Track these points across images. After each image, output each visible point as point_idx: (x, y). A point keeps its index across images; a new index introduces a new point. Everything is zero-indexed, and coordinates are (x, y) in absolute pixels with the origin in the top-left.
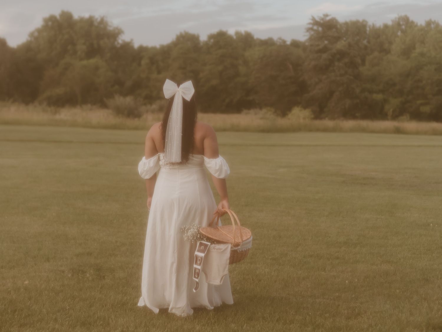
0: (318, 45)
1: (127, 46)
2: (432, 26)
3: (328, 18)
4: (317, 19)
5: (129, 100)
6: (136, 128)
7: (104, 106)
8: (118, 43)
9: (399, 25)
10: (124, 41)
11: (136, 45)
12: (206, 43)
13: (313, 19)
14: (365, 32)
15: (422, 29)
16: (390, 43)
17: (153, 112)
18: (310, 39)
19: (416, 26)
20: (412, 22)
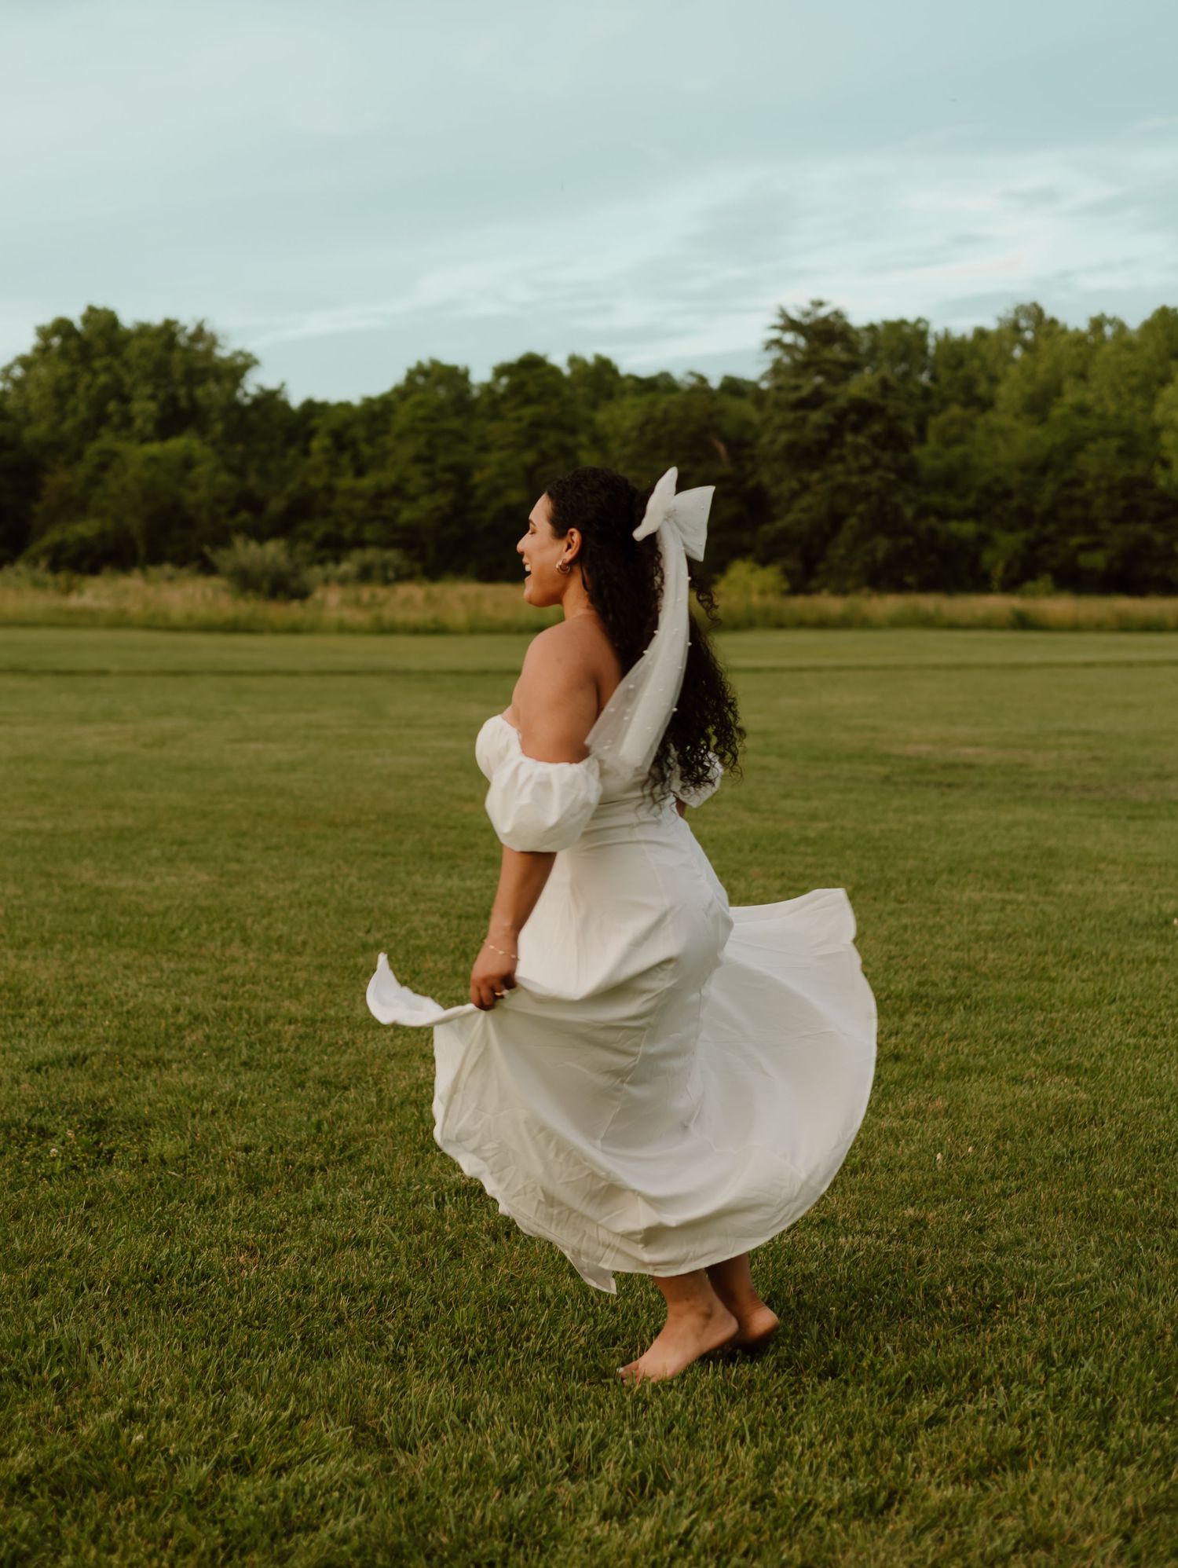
0: (797, 388)
1: (270, 400)
2: (1108, 331)
3: (823, 312)
4: (795, 315)
5: (273, 551)
6: (295, 630)
7: (208, 568)
8: (246, 395)
9: (1016, 328)
10: (261, 389)
11: (296, 400)
12: (488, 389)
13: (784, 314)
14: (924, 350)
15: (1079, 339)
16: (994, 380)
17: (343, 581)
18: (777, 370)
19: (1064, 331)
20: (1053, 322)
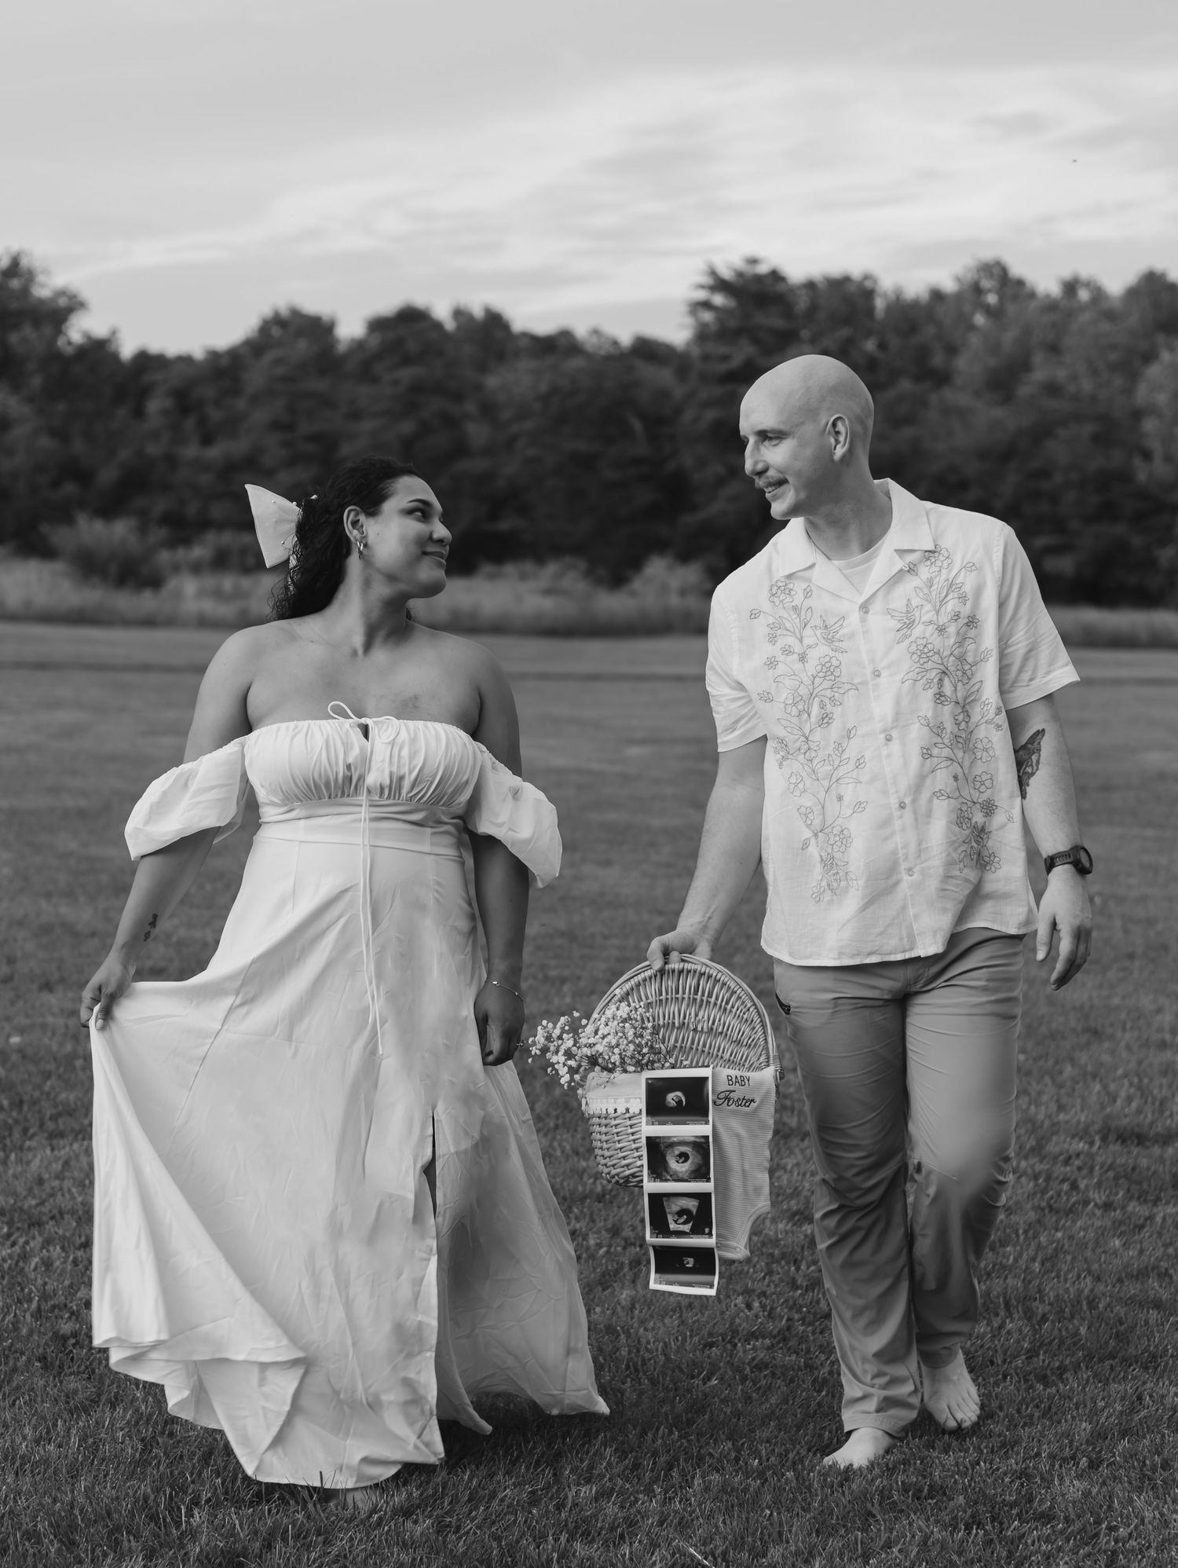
0: (725, 358)
1: (98, 350)
2: (1084, 295)
3: (763, 269)
4: (726, 274)
5: (119, 532)
6: (149, 622)
7: (42, 550)
8: (70, 343)
9: (977, 290)
10: (88, 337)
11: (127, 350)
12: (359, 346)
13: (713, 273)
14: (870, 311)
15: (1051, 306)
16: (952, 350)
17: (196, 568)
18: (702, 335)
19: (1032, 295)
20: (1020, 283)
